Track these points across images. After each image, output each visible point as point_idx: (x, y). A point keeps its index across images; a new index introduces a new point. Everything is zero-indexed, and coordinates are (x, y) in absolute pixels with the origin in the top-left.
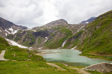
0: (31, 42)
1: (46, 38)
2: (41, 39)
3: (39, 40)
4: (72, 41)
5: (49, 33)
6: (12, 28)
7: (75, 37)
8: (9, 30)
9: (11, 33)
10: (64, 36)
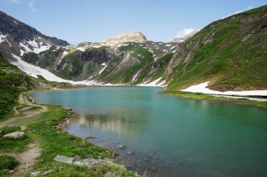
0: (73, 70)
1: (104, 64)
2: (94, 66)
3: (88, 69)
4: (151, 72)
5: (110, 56)
6: (36, 41)
7: (159, 65)
8: (27, 44)
9: (33, 50)
10: (137, 62)
